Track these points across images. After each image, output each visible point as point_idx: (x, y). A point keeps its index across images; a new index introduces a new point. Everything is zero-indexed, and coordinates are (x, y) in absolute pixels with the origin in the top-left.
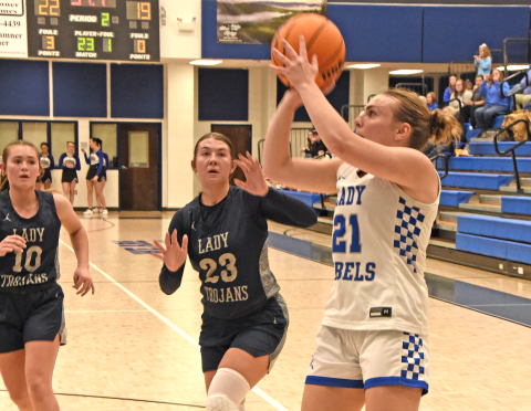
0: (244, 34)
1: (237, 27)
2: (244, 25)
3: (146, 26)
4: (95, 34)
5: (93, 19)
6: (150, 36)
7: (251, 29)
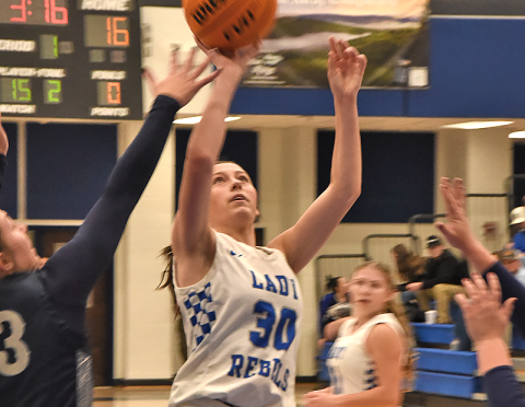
0: (287, 70)
1: (276, 59)
2: (288, 56)
3: (119, 58)
4: (30, 72)
5: (26, 46)
6: (128, 75)
7: (299, 62)
